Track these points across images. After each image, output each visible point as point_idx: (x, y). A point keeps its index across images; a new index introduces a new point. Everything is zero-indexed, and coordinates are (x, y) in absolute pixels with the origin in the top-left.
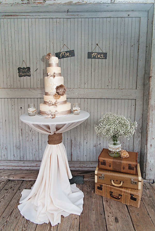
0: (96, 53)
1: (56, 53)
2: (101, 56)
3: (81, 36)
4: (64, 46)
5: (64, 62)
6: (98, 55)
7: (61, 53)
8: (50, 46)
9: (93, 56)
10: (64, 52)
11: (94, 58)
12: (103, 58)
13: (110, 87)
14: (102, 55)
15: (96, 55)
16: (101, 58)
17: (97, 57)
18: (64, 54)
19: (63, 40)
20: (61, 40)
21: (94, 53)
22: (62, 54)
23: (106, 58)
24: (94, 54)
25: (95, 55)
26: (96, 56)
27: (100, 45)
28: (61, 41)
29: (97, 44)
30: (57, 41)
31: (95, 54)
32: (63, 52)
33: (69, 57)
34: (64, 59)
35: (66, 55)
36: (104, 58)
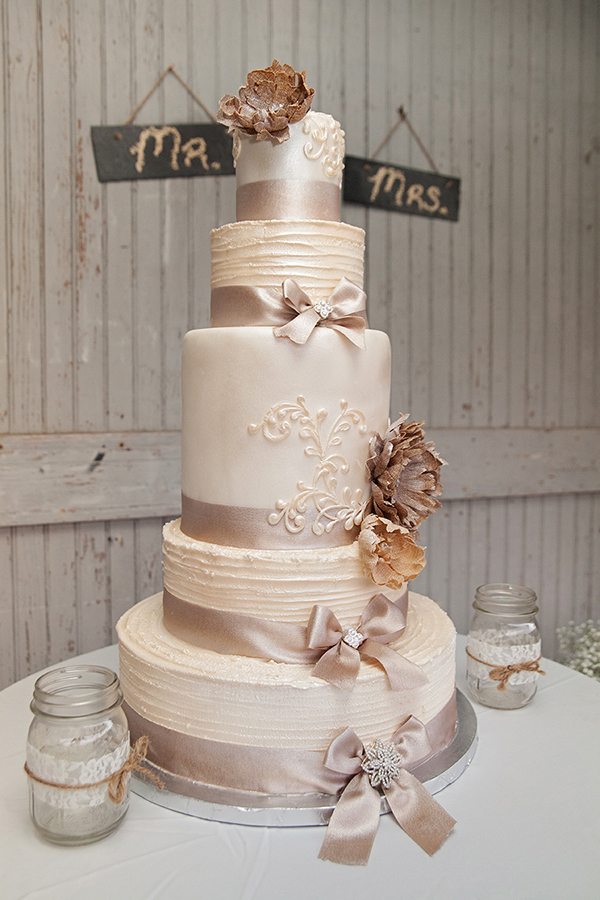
0: (397, 168)
1: (94, 130)
2: (425, 197)
3: (296, 33)
4: (161, 80)
5: (163, 212)
6: (407, 189)
7: (144, 136)
8: (40, 54)
9: (376, 190)
10: (165, 131)
11: (385, 203)
12: (436, 215)
13: (479, 417)
14: (434, 192)
15: (397, 182)
16: (425, 214)
17: (405, 197)
18: (168, 141)
19: (156, 28)
20: (140, 23)
21: (388, 166)
22: (151, 142)
23: (453, 216)
24: (382, 172)
25: (390, 182)
26: (399, 195)
27: (417, 117)
28: (140, 33)
29: (401, 111)
30: (103, 22)
31: (394, 175)
32: (159, 127)
33: (202, 173)
34: (162, 191)
35: (182, 156)
36: (444, 211)
